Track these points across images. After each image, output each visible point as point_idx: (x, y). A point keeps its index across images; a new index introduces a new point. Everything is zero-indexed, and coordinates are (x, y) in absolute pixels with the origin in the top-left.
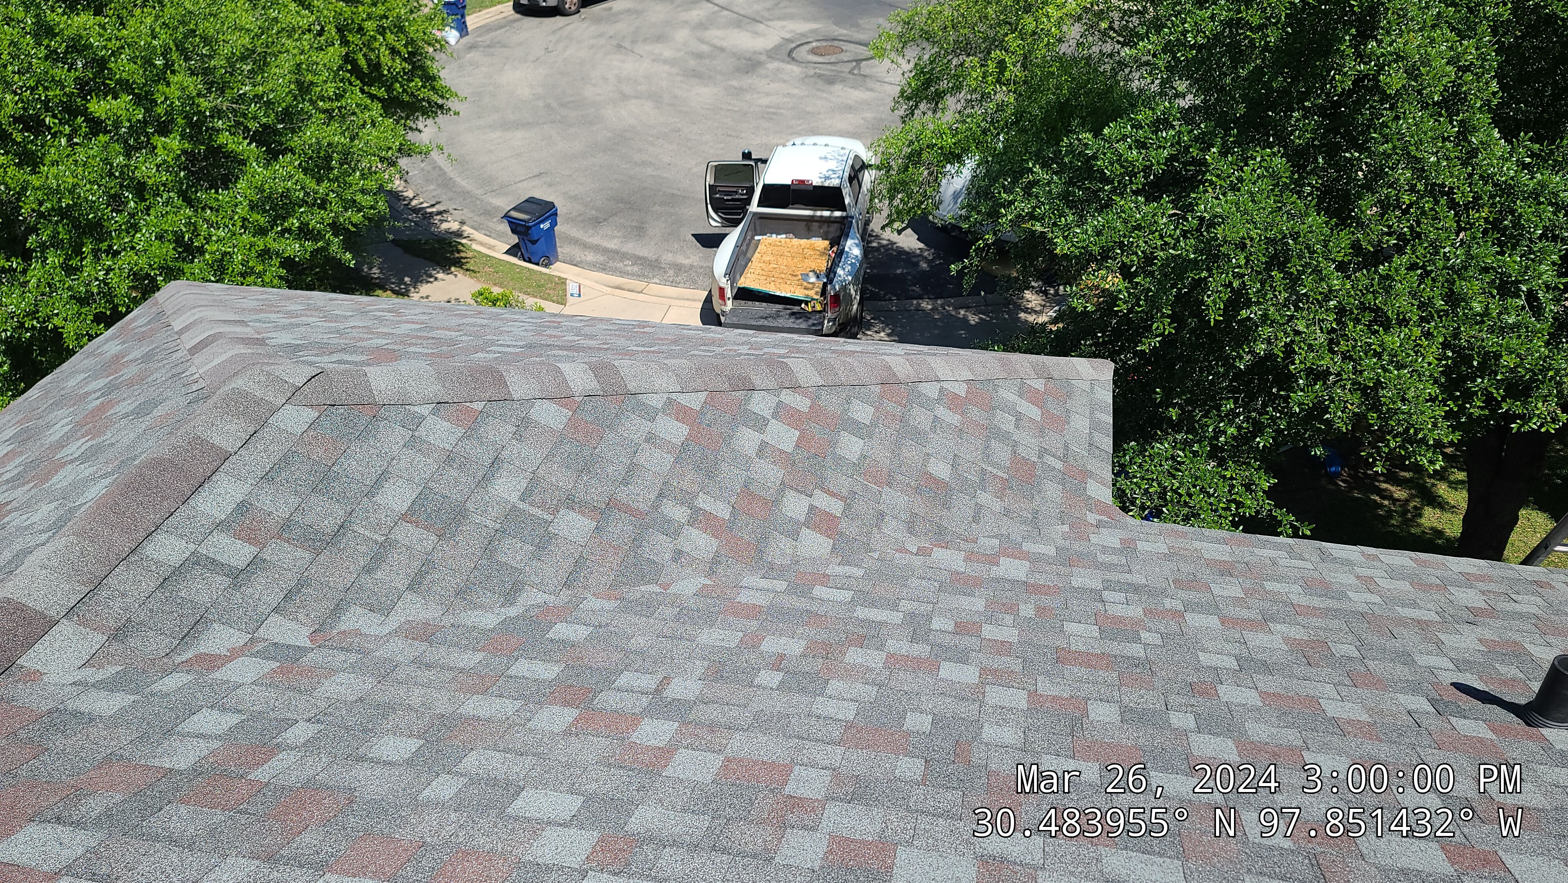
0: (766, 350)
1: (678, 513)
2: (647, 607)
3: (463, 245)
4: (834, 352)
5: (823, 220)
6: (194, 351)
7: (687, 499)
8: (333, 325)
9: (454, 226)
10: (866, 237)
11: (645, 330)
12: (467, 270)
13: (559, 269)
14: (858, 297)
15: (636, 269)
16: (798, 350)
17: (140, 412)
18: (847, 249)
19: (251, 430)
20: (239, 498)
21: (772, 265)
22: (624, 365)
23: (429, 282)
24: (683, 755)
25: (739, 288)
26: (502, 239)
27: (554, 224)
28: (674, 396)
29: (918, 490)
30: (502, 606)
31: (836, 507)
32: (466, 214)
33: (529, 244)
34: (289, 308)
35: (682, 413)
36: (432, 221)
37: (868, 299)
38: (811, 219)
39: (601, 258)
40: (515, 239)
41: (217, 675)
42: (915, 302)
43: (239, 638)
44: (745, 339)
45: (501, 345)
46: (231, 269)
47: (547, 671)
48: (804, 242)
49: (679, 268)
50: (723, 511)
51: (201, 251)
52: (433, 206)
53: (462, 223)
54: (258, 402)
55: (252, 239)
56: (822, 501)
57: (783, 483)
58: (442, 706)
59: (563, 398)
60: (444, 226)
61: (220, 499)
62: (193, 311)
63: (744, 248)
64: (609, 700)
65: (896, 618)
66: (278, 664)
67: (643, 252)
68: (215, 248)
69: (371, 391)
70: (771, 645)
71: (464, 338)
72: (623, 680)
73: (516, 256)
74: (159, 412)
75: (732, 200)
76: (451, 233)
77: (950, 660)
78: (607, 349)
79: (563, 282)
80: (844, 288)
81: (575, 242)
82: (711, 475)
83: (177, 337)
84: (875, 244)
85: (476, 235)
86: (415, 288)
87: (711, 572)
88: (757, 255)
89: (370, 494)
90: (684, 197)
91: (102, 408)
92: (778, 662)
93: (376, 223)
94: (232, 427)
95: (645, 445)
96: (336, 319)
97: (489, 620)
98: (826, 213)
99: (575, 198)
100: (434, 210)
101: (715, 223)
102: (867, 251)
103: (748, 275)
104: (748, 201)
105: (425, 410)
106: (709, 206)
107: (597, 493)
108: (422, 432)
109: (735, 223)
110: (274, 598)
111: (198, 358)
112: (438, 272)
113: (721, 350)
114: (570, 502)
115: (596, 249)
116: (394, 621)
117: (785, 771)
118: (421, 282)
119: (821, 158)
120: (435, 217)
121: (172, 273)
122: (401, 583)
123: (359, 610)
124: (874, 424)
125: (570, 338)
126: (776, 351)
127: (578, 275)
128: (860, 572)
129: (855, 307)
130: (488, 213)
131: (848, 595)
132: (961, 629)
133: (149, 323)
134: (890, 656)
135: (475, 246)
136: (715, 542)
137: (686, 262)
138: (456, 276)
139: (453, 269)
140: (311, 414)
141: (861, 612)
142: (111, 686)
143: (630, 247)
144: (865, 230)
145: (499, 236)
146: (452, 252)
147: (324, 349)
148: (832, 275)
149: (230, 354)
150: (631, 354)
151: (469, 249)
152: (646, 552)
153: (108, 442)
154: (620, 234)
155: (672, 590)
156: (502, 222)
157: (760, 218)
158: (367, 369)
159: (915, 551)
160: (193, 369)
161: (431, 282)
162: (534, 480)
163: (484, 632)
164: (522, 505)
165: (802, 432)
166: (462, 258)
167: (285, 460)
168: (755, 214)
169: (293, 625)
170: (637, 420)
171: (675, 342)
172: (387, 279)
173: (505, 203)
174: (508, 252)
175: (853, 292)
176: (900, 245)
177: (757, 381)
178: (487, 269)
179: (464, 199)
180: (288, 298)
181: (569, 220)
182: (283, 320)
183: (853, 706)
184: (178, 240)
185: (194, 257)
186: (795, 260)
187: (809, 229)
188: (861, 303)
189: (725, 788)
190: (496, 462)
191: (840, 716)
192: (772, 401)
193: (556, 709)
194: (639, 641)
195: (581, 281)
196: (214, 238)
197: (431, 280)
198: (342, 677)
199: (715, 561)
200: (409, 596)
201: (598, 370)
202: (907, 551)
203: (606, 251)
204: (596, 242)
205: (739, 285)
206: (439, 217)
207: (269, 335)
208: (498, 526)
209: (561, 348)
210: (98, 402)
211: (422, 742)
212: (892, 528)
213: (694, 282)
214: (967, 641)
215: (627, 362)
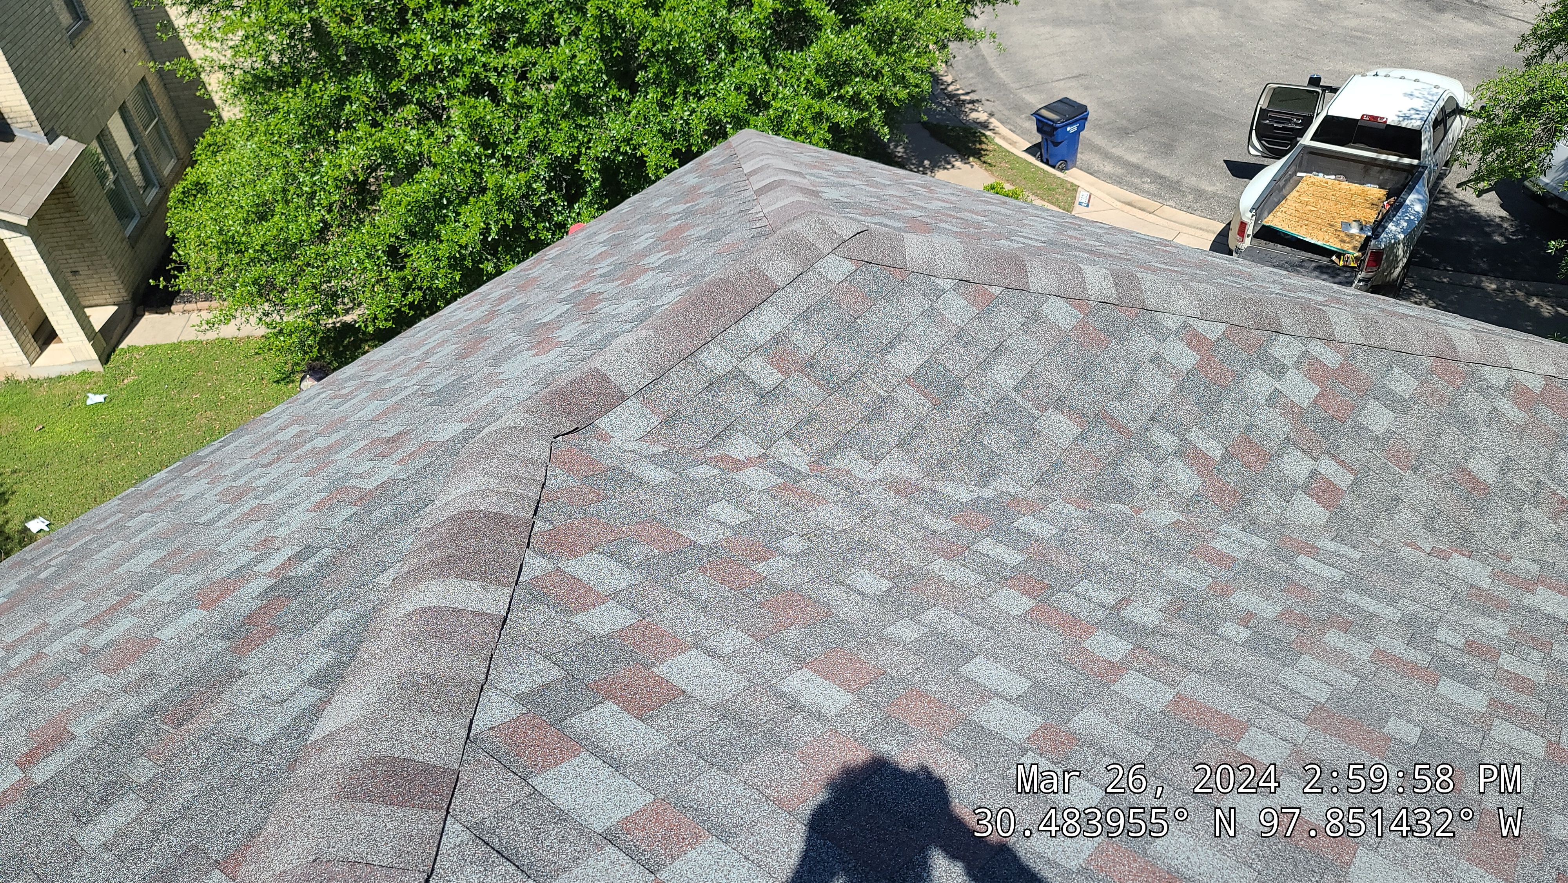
0: (1300, 294)
1: (1167, 441)
2: (1116, 526)
3: (986, 137)
4: (1382, 310)
5: (1387, 165)
6: (760, 192)
7: (1178, 429)
8: (874, 190)
9: (982, 117)
10: (1436, 191)
11: (1167, 249)
12: (984, 162)
13: (1073, 175)
14: (1405, 260)
15: (1153, 187)
16: (1339, 301)
17: (712, 237)
18: (1408, 202)
19: (799, 271)
20: (778, 328)
21: (1309, 207)
22: (1146, 279)
23: (945, 168)
24: (1132, 677)
25: (1264, 226)
26: (1025, 137)
27: (1081, 128)
28: (1191, 321)
29: (1448, 485)
30: (976, 485)
31: (1344, 479)
32: (996, 107)
33: (1051, 145)
34: (837, 169)
35: (1196, 341)
36: (963, 109)
37: (1416, 264)
38: (1372, 162)
39: (1119, 171)
40: (1038, 138)
41: (736, 475)
42: (1475, 278)
43: (755, 451)
44: (1277, 278)
45: (1023, 237)
46: (787, 126)
47: (1011, 557)
48: (1355, 187)
49: (1199, 194)
50: (1214, 450)
51: (767, 106)
52: (967, 93)
53: (991, 115)
54: (810, 246)
55: (811, 101)
56: (1328, 468)
57: (1287, 438)
58: (913, 560)
59: (1078, 299)
60: (974, 115)
61: (763, 326)
62: (761, 158)
63: (1281, 183)
64: (1065, 600)
65: (1394, 614)
66: (783, 481)
67: (1166, 172)
68: (779, 105)
69: (904, 256)
70: (1241, 599)
71: (989, 224)
72: (1082, 587)
73: (1034, 155)
74: (727, 240)
75: (1283, 129)
76: (978, 123)
77: (1452, 677)
78: (1128, 260)
79: (1074, 189)
80: (1391, 247)
81: (1097, 149)
82: (1210, 411)
83: (745, 178)
84: (1443, 203)
85: (1002, 129)
86: (932, 172)
87: (1187, 511)
88: (1294, 193)
89: (883, 351)
90: (1226, 119)
91: (679, 229)
92: (1246, 619)
93: (915, 101)
94: (784, 265)
95: (1148, 364)
96: (876, 185)
97: (964, 494)
98: (1393, 158)
99: (1108, 105)
100: (967, 98)
101: (1254, 151)
102: (1432, 208)
103: (1279, 214)
104: (1302, 133)
105: (947, 284)
106: (1254, 132)
107: (1089, 401)
108: (939, 305)
109: (1278, 155)
110: (787, 423)
111: (763, 199)
112: (957, 160)
113: (1249, 284)
114: (1061, 404)
115: (1118, 160)
116: (880, 472)
117: (1241, 729)
118: (939, 167)
119: (1405, 94)
120: (967, 105)
121: (740, 123)
122: (893, 440)
123: (853, 454)
124: (1413, 399)
125: (1090, 242)
126: (1312, 297)
127: (1092, 185)
128: (1357, 555)
129: (1398, 270)
130: (1018, 108)
131: (1338, 574)
132: (1470, 648)
133: (722, 163)
134: (1378, 651)
135: (997, 140)
136: (1198, 482)
137: (1210, 189)
138: (972, 166)
139: (971, 159)
140: (849, 267)
141: (1350, 596)
142: (659, 461)
143: (1154, 164)
144: (1436, 183)
145: (1023, 133)
146: (974, 143)
147: (867, 210)
148: (1380, 230)
149: (791, 200)
150: (1154, 270)
151: (991, 141)
152: (1124, 471)
153: (683, 258)
154: (1146, 149)
155: (1144, 515)
156: (1030, 119)
157: (1311, 153)
158: (905, 235)
159: (1428, 550)
160: (758, 208)
161: (948, 169)
162: (1032, 373)
163: (958, 504)
164: (1014, 395)
165: (1324, 390)
166: (982, 149)
167: (820, 305)
168: (1306, 147)
169: (798, 452)
170: (1147, 338)
171: (1200, 267)
172: (909, 159)
173: (1037, 101)
174: (1027, 151)
175: (1400, 253)
176: (1477, 209)
177: (1287, 324)
178: (1003, 164)
179: (999, 91)
180: (836, 160)
181: (1097, 126)
182: (832, 178)
183: (1328, 690)
184: (751, 94)
185: (760, 111)
186: (1339, 206)
187: (1366, 172)
188: (1406, 267)
189: (1173, 723)
190: (999, 348)
191: (1309, 695)
192: (1298, 348)
193: (1015, 593)
194: (1102, 556)
195: (1093, 190)
196: (780, 96)
197: (949, 166)
198: (830, 508)
199: (1195, 499)
200: (897, 453)
201: (1120, 279)
202: (1418, 548)
203: (1127, 164)
204: (1118, 154)
205: (1263, 223)
206: (970, 106)
207: (822, 189)
208: (988, 409)
209: (1082, 250)
210: (676, 223)
211: (891, 584)
212: (1404, 517)
213: (1213, 212)
214: (1476, 664)
215: (1149, 276)
